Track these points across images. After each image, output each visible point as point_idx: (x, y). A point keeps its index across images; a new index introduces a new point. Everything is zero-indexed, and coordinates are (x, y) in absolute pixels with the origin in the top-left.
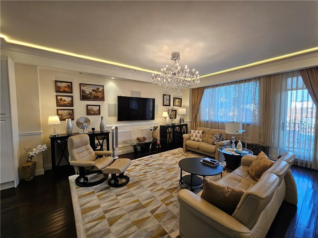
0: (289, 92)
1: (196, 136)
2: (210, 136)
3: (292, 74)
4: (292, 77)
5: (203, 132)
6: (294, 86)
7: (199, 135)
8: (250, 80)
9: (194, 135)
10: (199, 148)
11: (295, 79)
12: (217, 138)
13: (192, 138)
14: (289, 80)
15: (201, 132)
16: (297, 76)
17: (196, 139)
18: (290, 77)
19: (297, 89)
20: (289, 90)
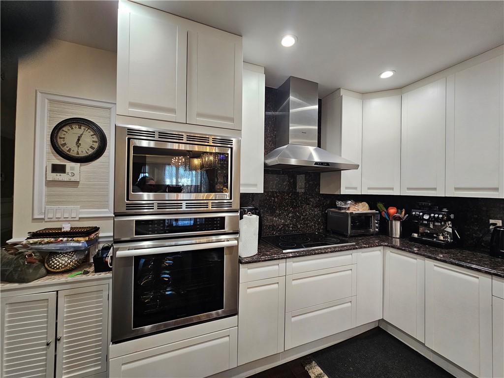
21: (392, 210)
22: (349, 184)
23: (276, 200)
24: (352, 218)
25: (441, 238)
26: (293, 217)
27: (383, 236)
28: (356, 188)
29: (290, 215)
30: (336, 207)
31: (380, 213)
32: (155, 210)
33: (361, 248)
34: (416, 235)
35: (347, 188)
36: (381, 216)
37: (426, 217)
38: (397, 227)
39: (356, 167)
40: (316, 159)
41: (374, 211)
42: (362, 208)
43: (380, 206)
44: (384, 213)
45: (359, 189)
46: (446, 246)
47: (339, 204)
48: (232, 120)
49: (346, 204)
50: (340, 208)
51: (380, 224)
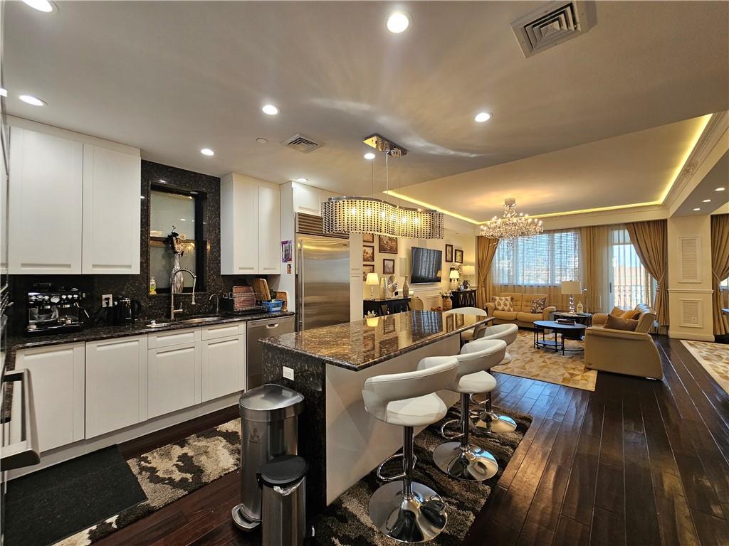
0: (616, 247)
1: (505, 305)
2: (524, 303)
3: (618, 226)
4: (619, 229)
5: (512, 299)
6: (621, 241)
7: (508, 303)
8: (567, 230)
9: (502, 302)
10: (516, 319)
11: (621, 232)
12: (540, 305)
13: (500, 308)
14: (616, 233)
15: (509, 298)
16: (624, 230)
17: (506, 308)
18: (616, 230)
19: (624, 244)
20: (616, 244)
37: (55, 300)
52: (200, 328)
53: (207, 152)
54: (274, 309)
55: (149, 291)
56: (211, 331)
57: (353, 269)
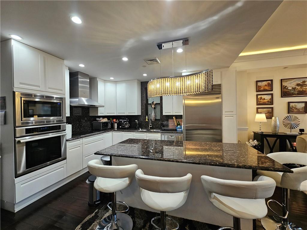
21: (114, 120)
22: (101, 112)
23: (72, 119)
24: (102, 123)
25: (126, 126)
26: (79, 126)
27: (112, 128)
28: (103, 113)
29: (78, 125)
30: (96, 120)
31: (111, 121)
32: (34, 124)
33: (106, 132)
34: (121, 127)
35: (100, 113)
36: (111, 123)
37: (123, 121)
38: (116, 125)
39: (103, 106)
40: (86, 103)
41: (109, 121)
42: (105, 120)
43: (111, 119)
44: (112, 121)
45: (104, 114)
46: (127, 129)
47: (97, 119)
48: (62, 90)
49: (100, 119)
50: (98, 121)
51: (111, 125)
52: (146, 133)
53: (145, 75)
54: (178, 130)
55: (146, 120)
56: (149, 134)
57: (225, 112)
